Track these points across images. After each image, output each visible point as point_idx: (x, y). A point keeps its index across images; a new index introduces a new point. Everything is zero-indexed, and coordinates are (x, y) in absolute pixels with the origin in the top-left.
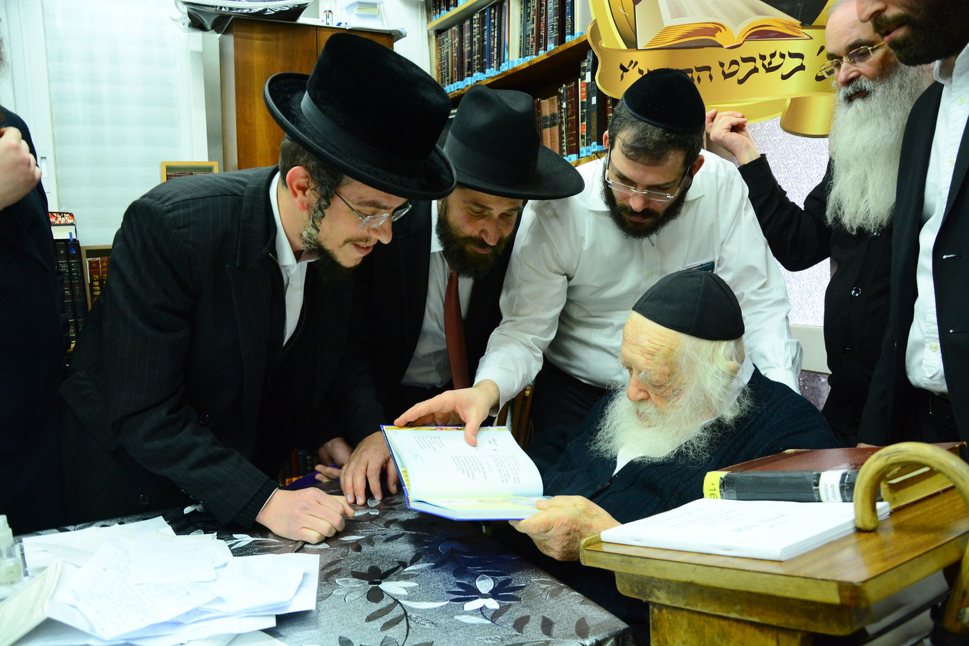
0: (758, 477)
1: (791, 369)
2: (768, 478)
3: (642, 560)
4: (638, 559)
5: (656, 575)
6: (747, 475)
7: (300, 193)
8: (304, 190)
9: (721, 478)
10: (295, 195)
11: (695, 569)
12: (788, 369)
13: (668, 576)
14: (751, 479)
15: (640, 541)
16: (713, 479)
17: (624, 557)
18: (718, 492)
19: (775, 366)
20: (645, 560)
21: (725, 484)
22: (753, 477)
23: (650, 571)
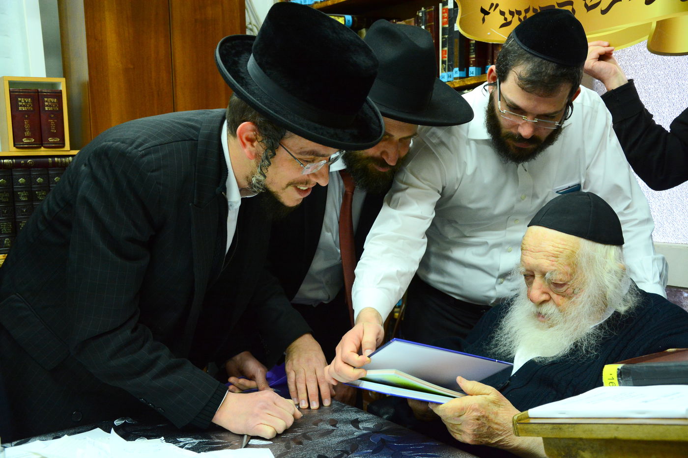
0: (651, 367)
1: (659, 283)
2: (660, 367)
3: (570, 425)
4: (568, 425)
5: (584, 436)
6: (642, 365)
7: (248, 144)
8: (251, 141)
9: (618, 369)
10: (244, 144)
11: (618, 428)
12: (656, 283)
13: (594, 436)
14: (645, 368)
15: (564, 414)
16: (610, 371)
17: (555, 425)
18: (616, 381)
19: (644, 280)
20: (573, 425)
21: (621, 374)
22: (647, 367)
23: (579, 434)
